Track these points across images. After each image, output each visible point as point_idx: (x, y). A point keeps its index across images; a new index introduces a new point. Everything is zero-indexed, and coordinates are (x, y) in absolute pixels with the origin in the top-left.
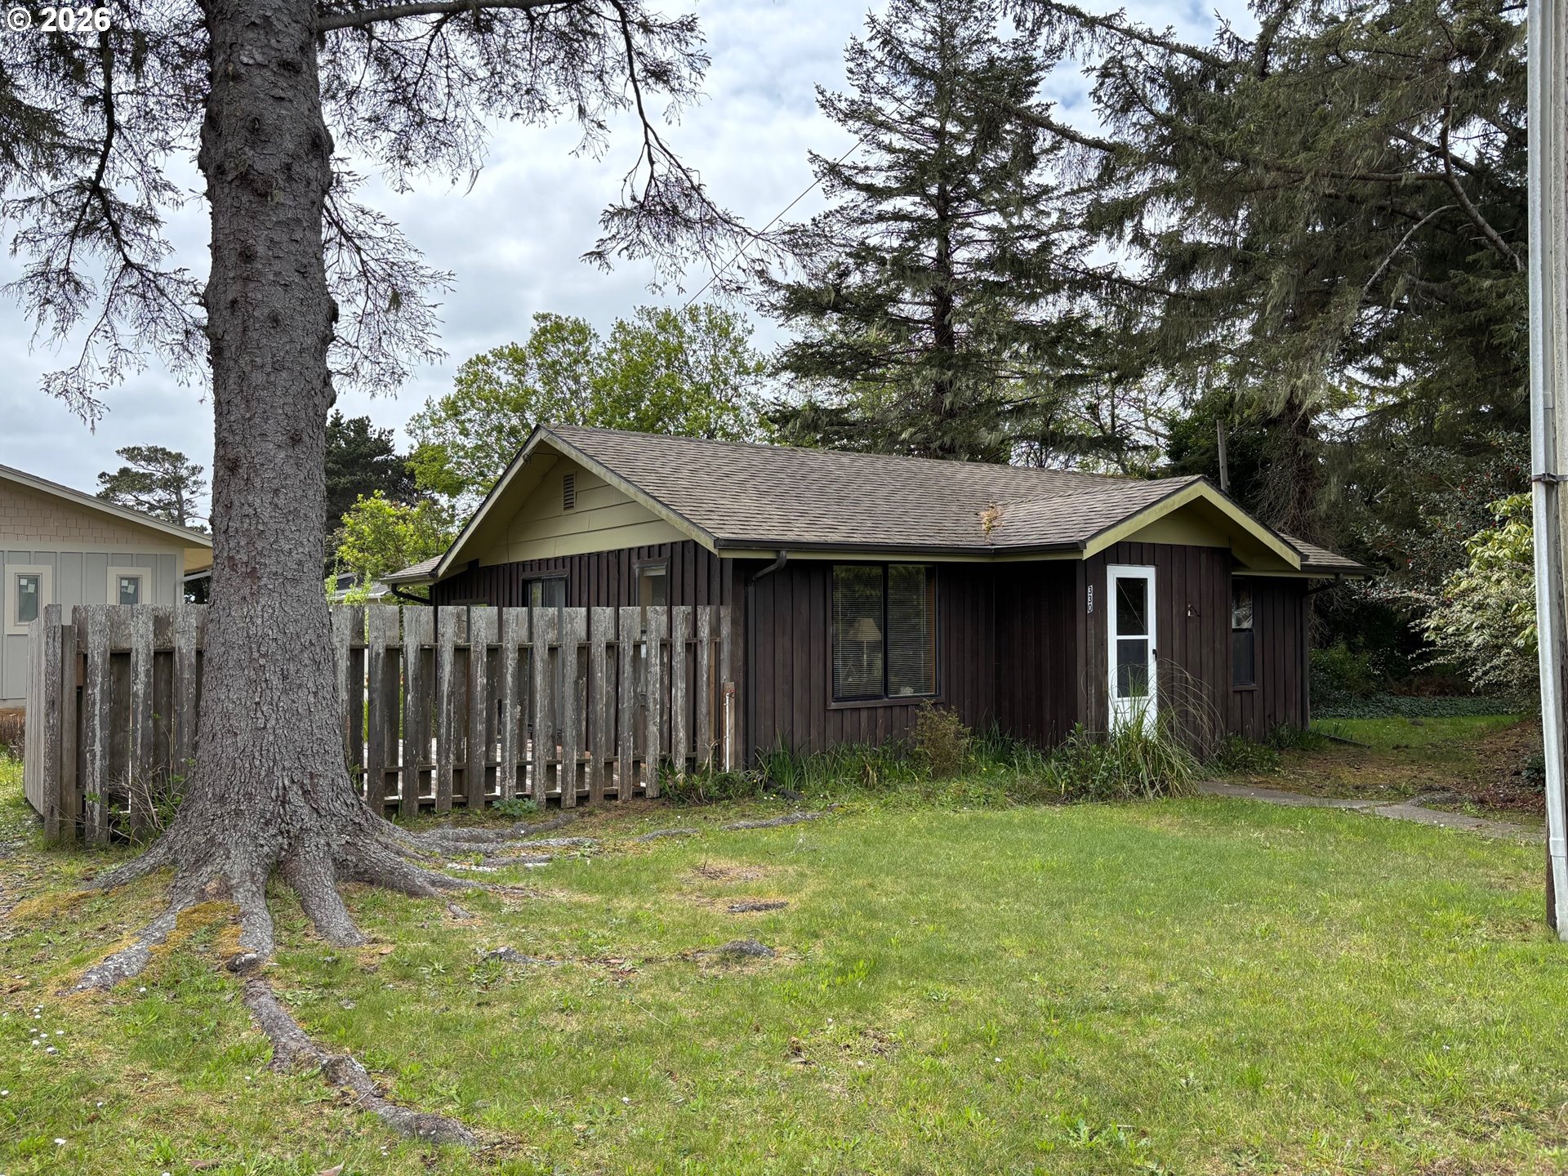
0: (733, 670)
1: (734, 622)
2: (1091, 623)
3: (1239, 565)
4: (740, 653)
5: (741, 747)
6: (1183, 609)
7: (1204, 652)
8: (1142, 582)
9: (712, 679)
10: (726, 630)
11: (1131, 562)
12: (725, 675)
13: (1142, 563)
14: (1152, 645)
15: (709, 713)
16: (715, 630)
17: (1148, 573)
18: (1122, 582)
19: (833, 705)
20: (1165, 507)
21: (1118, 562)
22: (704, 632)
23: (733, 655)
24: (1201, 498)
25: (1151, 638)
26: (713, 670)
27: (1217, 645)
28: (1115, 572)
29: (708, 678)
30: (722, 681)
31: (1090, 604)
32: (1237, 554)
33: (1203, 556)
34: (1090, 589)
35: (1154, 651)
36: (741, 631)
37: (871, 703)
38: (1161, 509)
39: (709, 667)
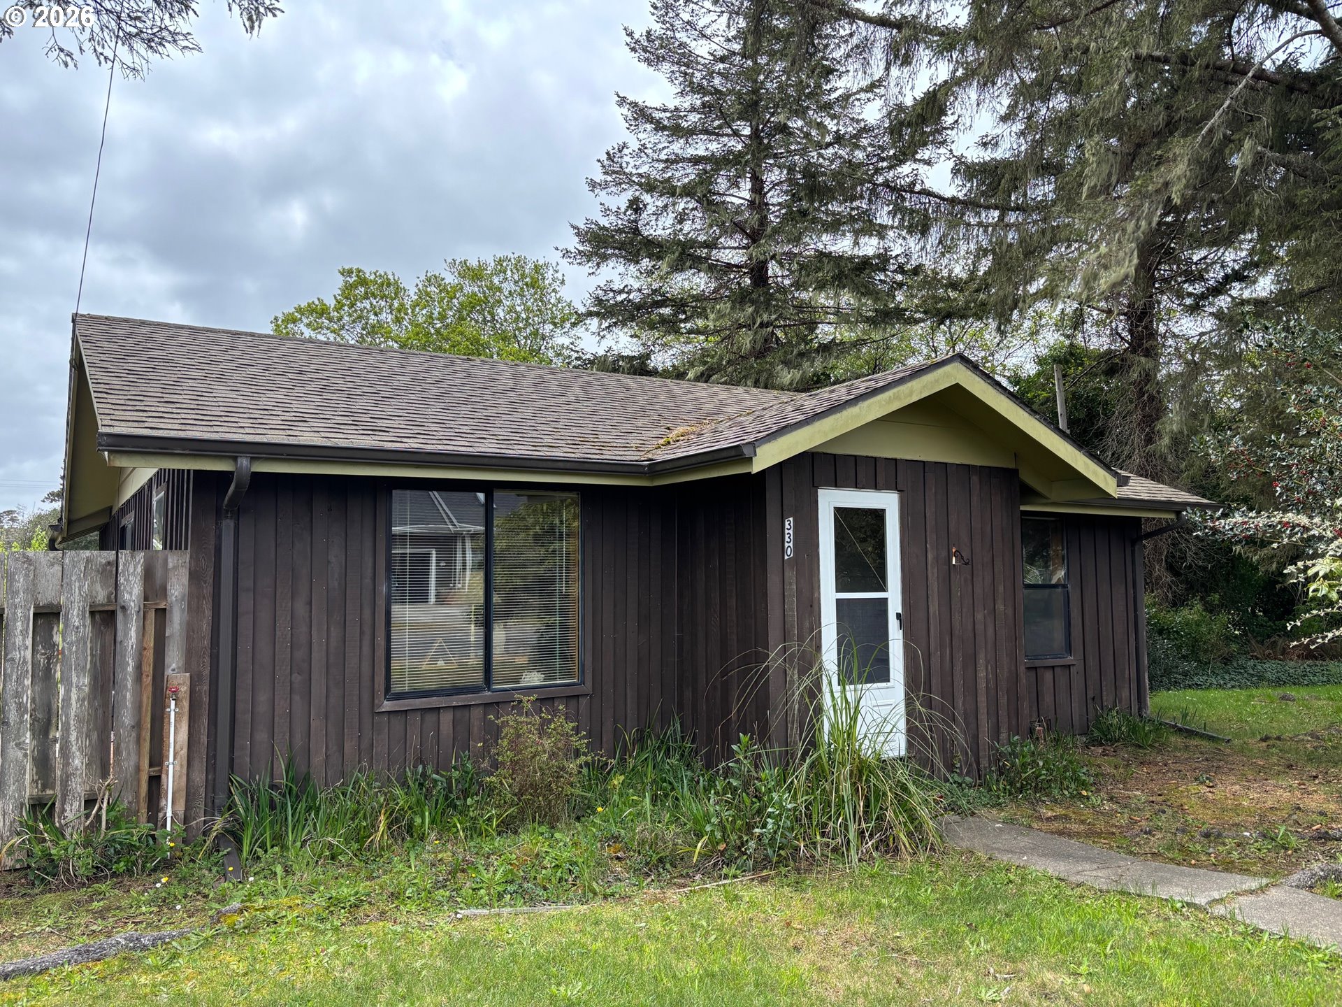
0: (190, 655)
1: (194, 576)
2: (791, 575)
3: (1028, 493)
4: (206, 626)
5: (199, 778)
6: (944, 554)
7: (979, 616)
8: (878, 516)
9: (148, 669)
10: (178, 588)
11: (857, 485)
12: (174, 660)
13: (876, 487)
14: (895, 604)
15: (138, 726)
16: (154, 588)
17: (888, 502)
18: (843, 515)
19: (387, 706)
20: (897, 398)
21: (836, 484)
22: (132, 593)
23: (190, 632)
24: (957, 386)
25: (894, 596)
26: (149, 654)
27: (1000, 607)
28: (830, 500)
29: (139, 667)
30: (168, 672)
31: (789, 545)
32: (1027, 477)
33: (975, 479)
34: (789, 523)
35: (898, 616)
36: (208, 590)
37: (456, 701)
38: (890, 401)
39: (141, 649)
